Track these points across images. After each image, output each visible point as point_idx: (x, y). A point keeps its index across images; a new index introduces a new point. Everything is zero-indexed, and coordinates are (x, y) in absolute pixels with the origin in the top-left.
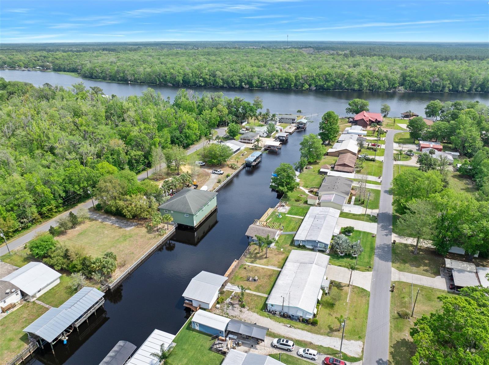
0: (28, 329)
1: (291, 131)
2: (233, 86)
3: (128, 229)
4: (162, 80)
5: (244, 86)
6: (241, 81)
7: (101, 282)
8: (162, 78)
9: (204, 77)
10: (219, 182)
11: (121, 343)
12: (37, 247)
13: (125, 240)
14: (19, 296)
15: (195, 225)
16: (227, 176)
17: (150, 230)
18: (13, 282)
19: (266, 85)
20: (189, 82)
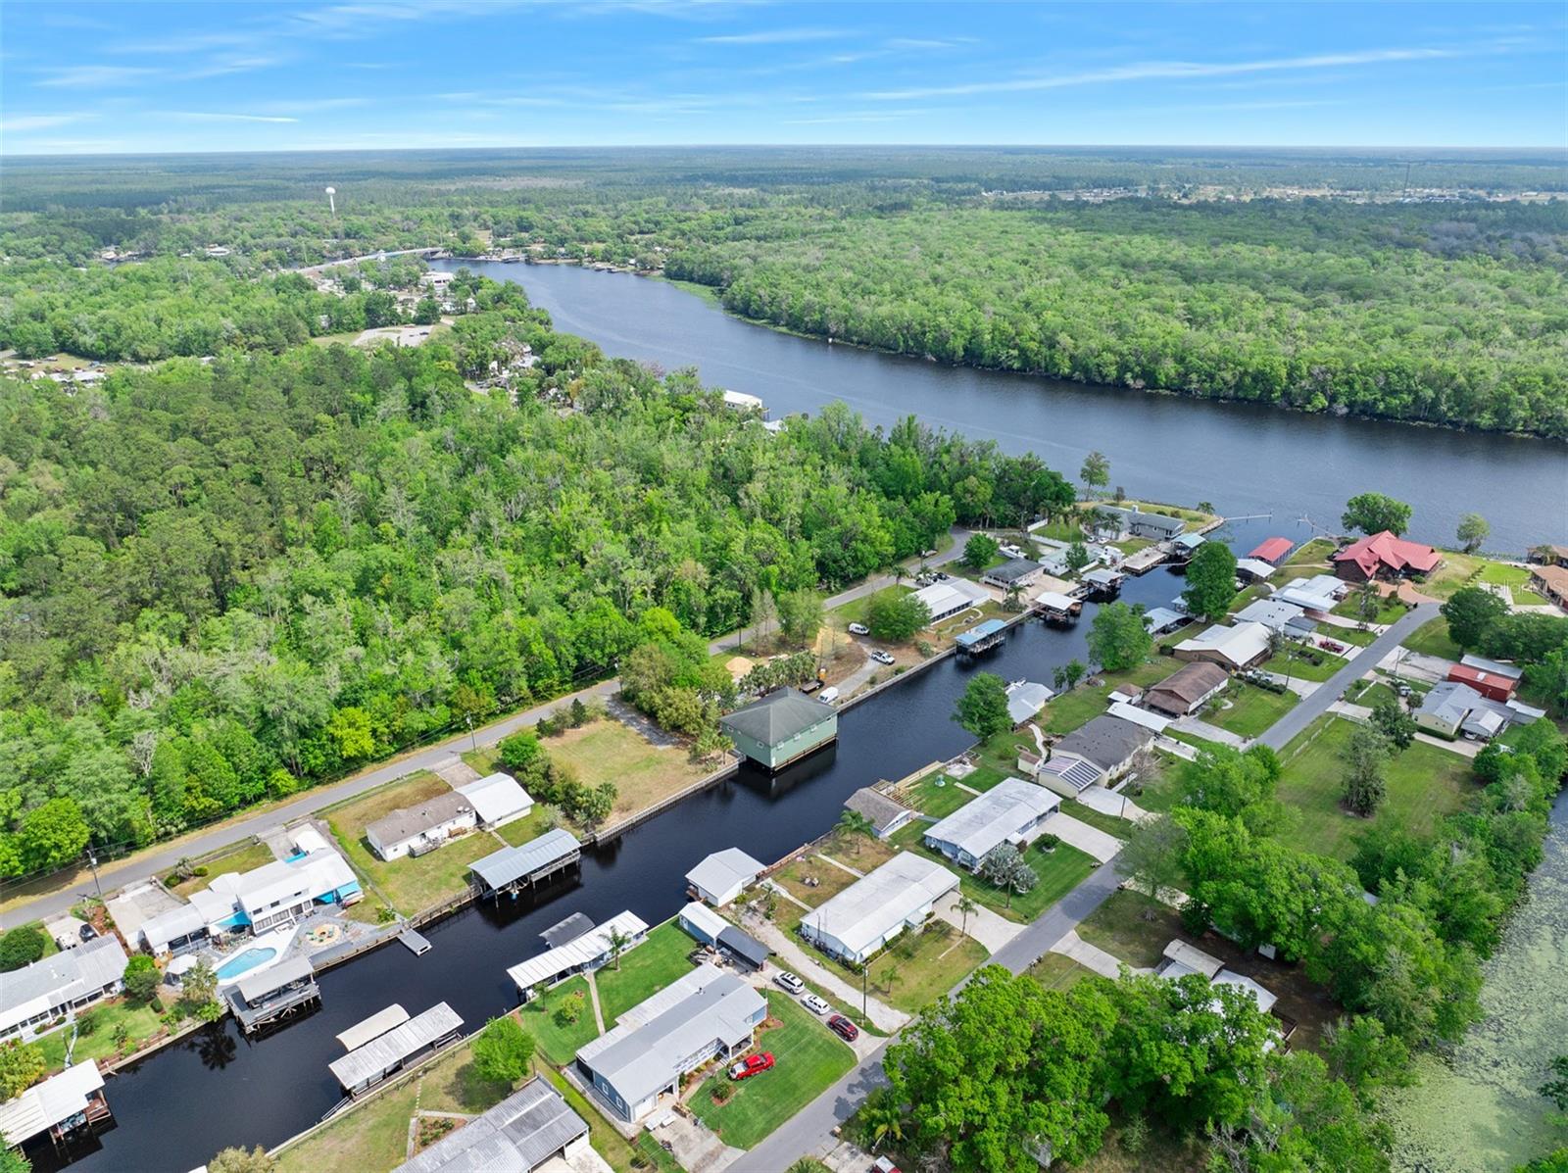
0: (475, 866)
1: (1140, 567)
2: (1098, 379)
3: (661, 748)
4: (911, 343)
5: (1131, 382)
6: (1124, 368)
7: (585, 826)
8: (915, 337)
9: (1023, 345)
10: (873, 682)
11: (578, 915)
12: (512, 752)
13: (648, 767)
14: (473, 821)
15: (773, 765)
16: (898, 672)
17: (696, 758)
18: (470, 798)
19: (1194, 386)
20: (981, 356)
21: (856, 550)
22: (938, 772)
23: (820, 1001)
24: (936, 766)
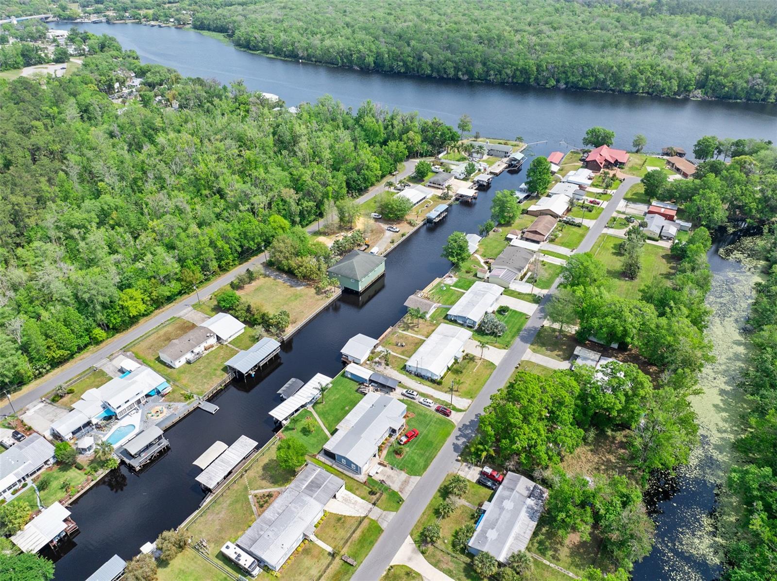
0: (227, 363)
1: (497, 171)
2: (445, 76)
3: (299, 288)
4: (345, 61)
5: (461, 77)
6: (457, 69)
7: (277, 334)
8: (346, 57)
9: (405, 59)
10: (392, 242)
11: (293, 379)
12: (224, 301)
13: (296, 299)
14: (215, 340)
15: (360, 290)
16: (403, 235)
17: (319, 291)
18: (211, 328)
19: (492, 77)
20: (384, 66)
21: (364, 175)
22: (439, 284)
23: (429, 400)
24: (438, 280)
